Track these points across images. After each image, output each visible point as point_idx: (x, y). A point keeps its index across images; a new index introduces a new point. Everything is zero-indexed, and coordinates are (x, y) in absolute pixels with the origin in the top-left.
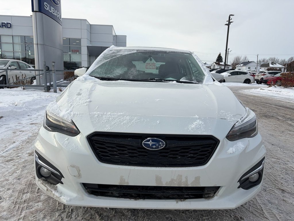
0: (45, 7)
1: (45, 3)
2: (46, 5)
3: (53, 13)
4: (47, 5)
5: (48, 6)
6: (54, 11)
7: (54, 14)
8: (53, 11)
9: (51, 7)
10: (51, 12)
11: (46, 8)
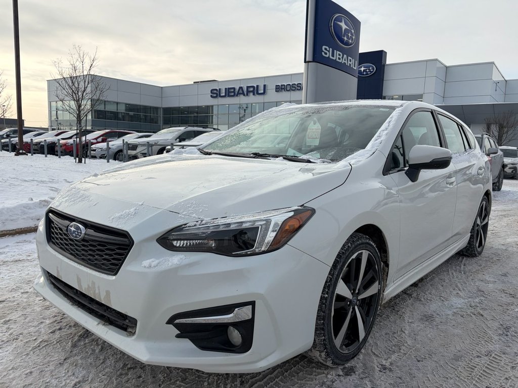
0: (323, 53)
1: (324, 47)
2: (326, 49)
3: (337, 60)
4: (328, 49)
5: (329, 51)
6: (341, 57)
7: (340, 61)
8: (338, 56)
9: (335, 51)
10: (334, 58)
11: (326, 54)
